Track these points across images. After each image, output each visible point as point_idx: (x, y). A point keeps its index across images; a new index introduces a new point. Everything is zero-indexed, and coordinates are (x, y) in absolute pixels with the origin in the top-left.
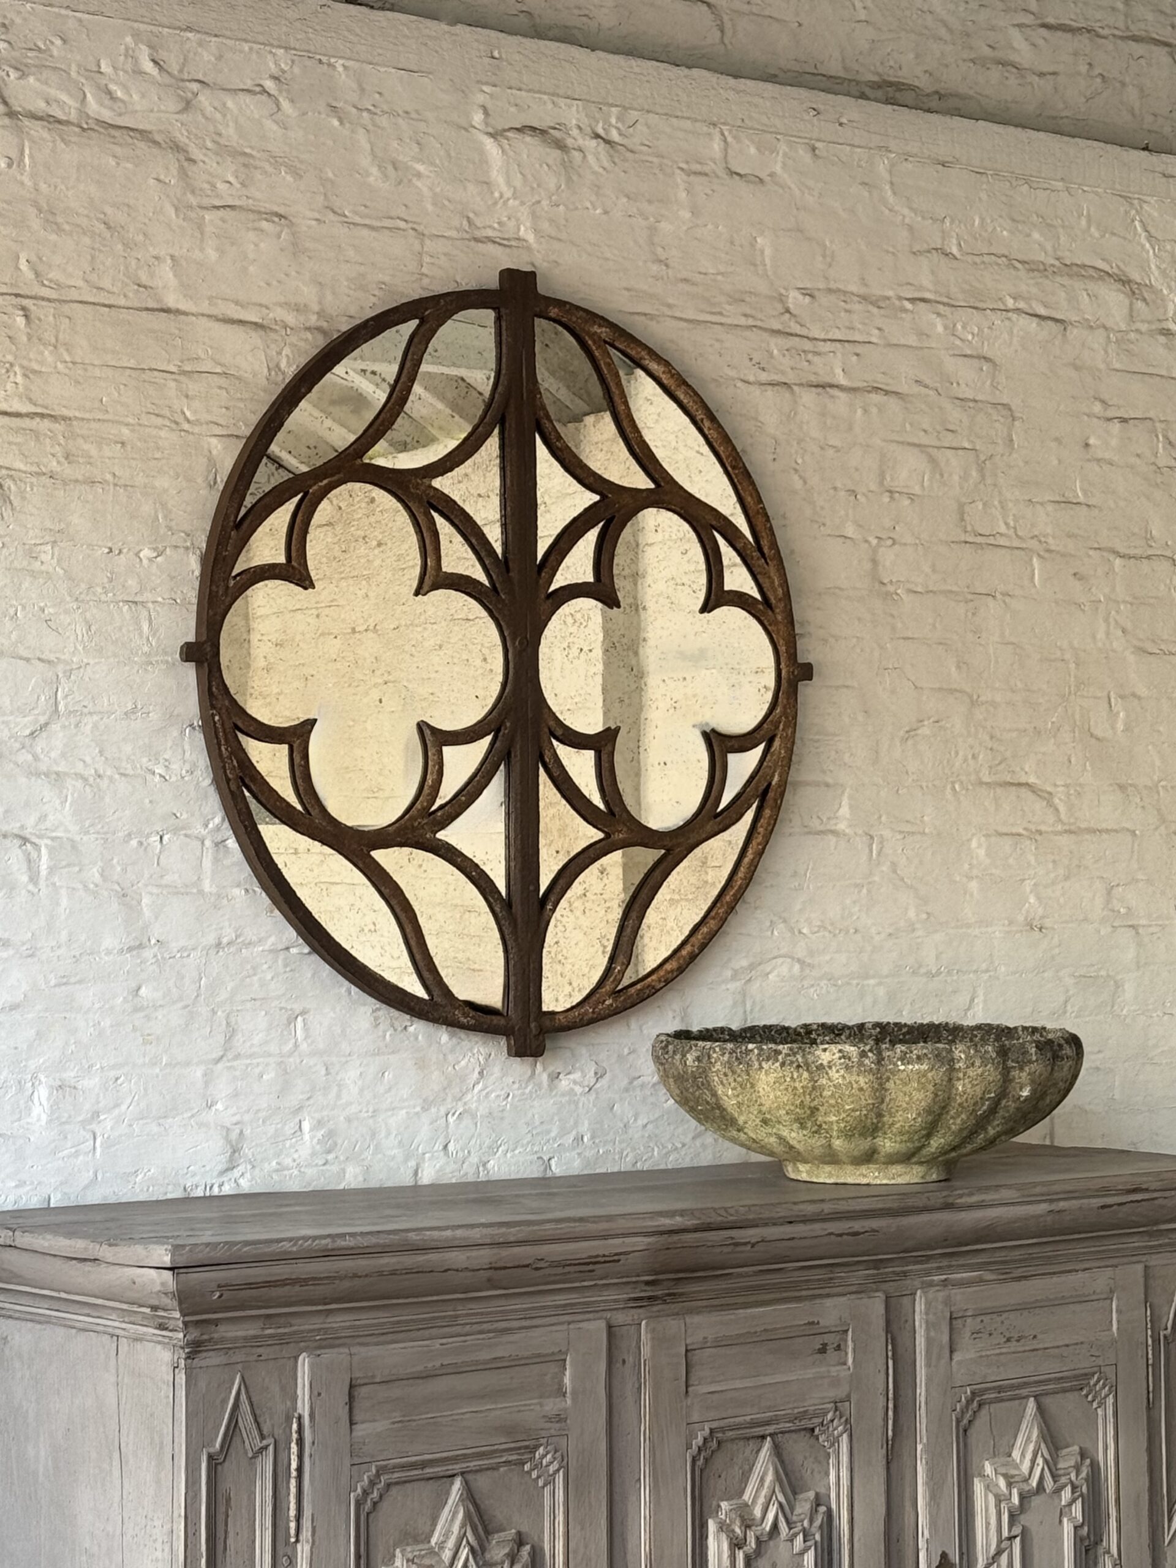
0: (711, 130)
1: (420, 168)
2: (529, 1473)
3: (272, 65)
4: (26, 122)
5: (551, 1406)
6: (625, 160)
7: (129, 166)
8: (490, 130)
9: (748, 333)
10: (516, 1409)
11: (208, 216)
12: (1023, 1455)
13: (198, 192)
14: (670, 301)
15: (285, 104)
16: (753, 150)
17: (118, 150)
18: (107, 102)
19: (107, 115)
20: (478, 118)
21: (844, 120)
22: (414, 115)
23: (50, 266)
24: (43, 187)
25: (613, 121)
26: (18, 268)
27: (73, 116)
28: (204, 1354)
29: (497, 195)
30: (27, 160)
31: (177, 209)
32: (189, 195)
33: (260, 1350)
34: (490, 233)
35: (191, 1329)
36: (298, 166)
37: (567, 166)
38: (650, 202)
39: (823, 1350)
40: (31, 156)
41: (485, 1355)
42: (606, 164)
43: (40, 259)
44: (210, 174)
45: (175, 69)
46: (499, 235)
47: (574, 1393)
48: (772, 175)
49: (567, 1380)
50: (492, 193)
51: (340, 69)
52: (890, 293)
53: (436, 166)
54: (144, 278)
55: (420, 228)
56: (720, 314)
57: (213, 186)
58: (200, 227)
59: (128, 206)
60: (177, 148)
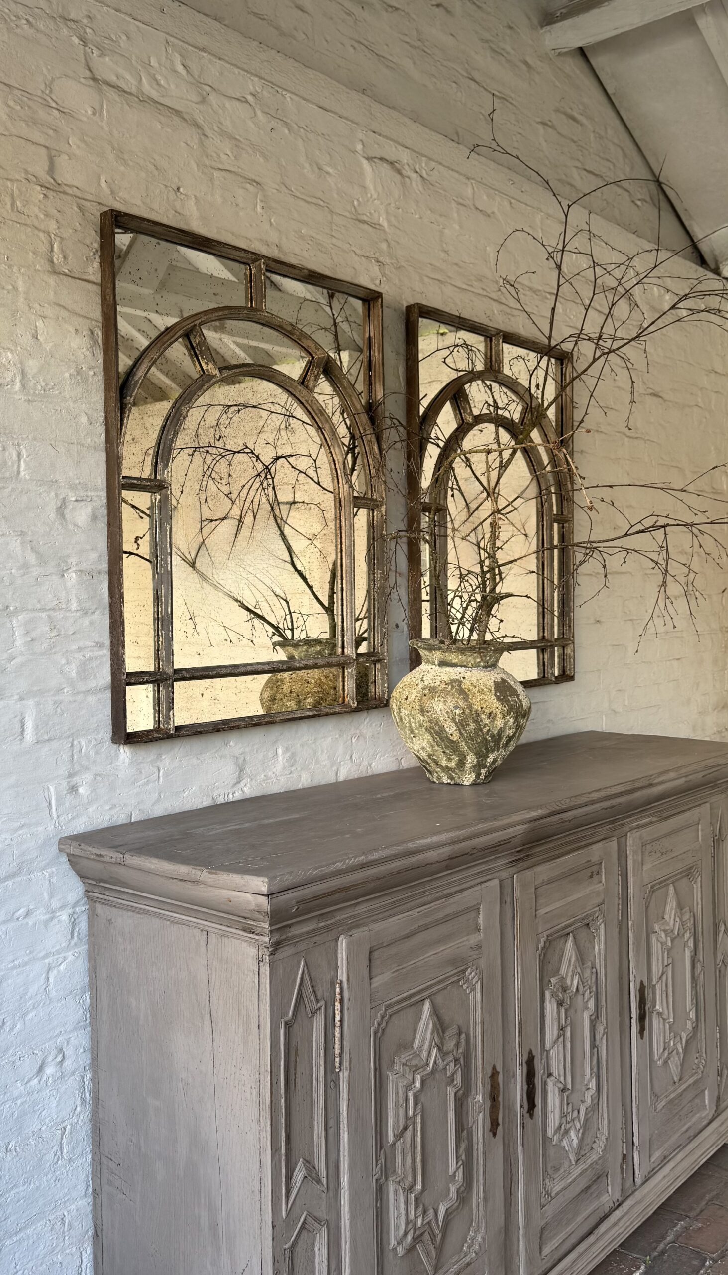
0: (467, 181)
1: (331, 170)
2: (462, 986)
3: (251, 87)
4: (104, 87)
5: (474, 939)
6: (429, 189)
7: (169, 130)
8: (365, 155)
9: (484, 299)
10: (457, 946)
11: (216, 174)
12: (670, 918)
13: (210, 158)
14: (450, 275)
15: (259, 113)
16: (485, 197)
17: (162, 118)
18: (155, 86)
19: (154, 94)
20: (359, 147)
21: (523, 190)
22: (327, 137)
23: (120, 188)
24: (115, 133)
25: (424, 165)
26: (99, 185)
27: (134, 90)
28: (281, 950)
29: (369, 195)
30: (105, 112)
31: (198, 165)
32: (205, 159)
33: (316, 939)
34: (365, 218)
35: (274, 934)
36: (266, 153)
37: (403, 184)
38: (441, 215)
39: (591, 876)
40: (108, 111)
41: (441, 915)
42: (421, 189)
43: (114, 182)
44: (217, 148)
45: (196, 75)
46: (369, 220)
47: (485, 929)
48: (493, 213)
49: (481, 920)
50: (367, 194)
51: (288, 99)
52: (540, 288)
53: (339, 171)
54: (178, 208)
55: (331, 207)
56: (472, 286)
57: (219, 156)
58: (212, 180)
59: (169, 157)
60: (197, 126)
